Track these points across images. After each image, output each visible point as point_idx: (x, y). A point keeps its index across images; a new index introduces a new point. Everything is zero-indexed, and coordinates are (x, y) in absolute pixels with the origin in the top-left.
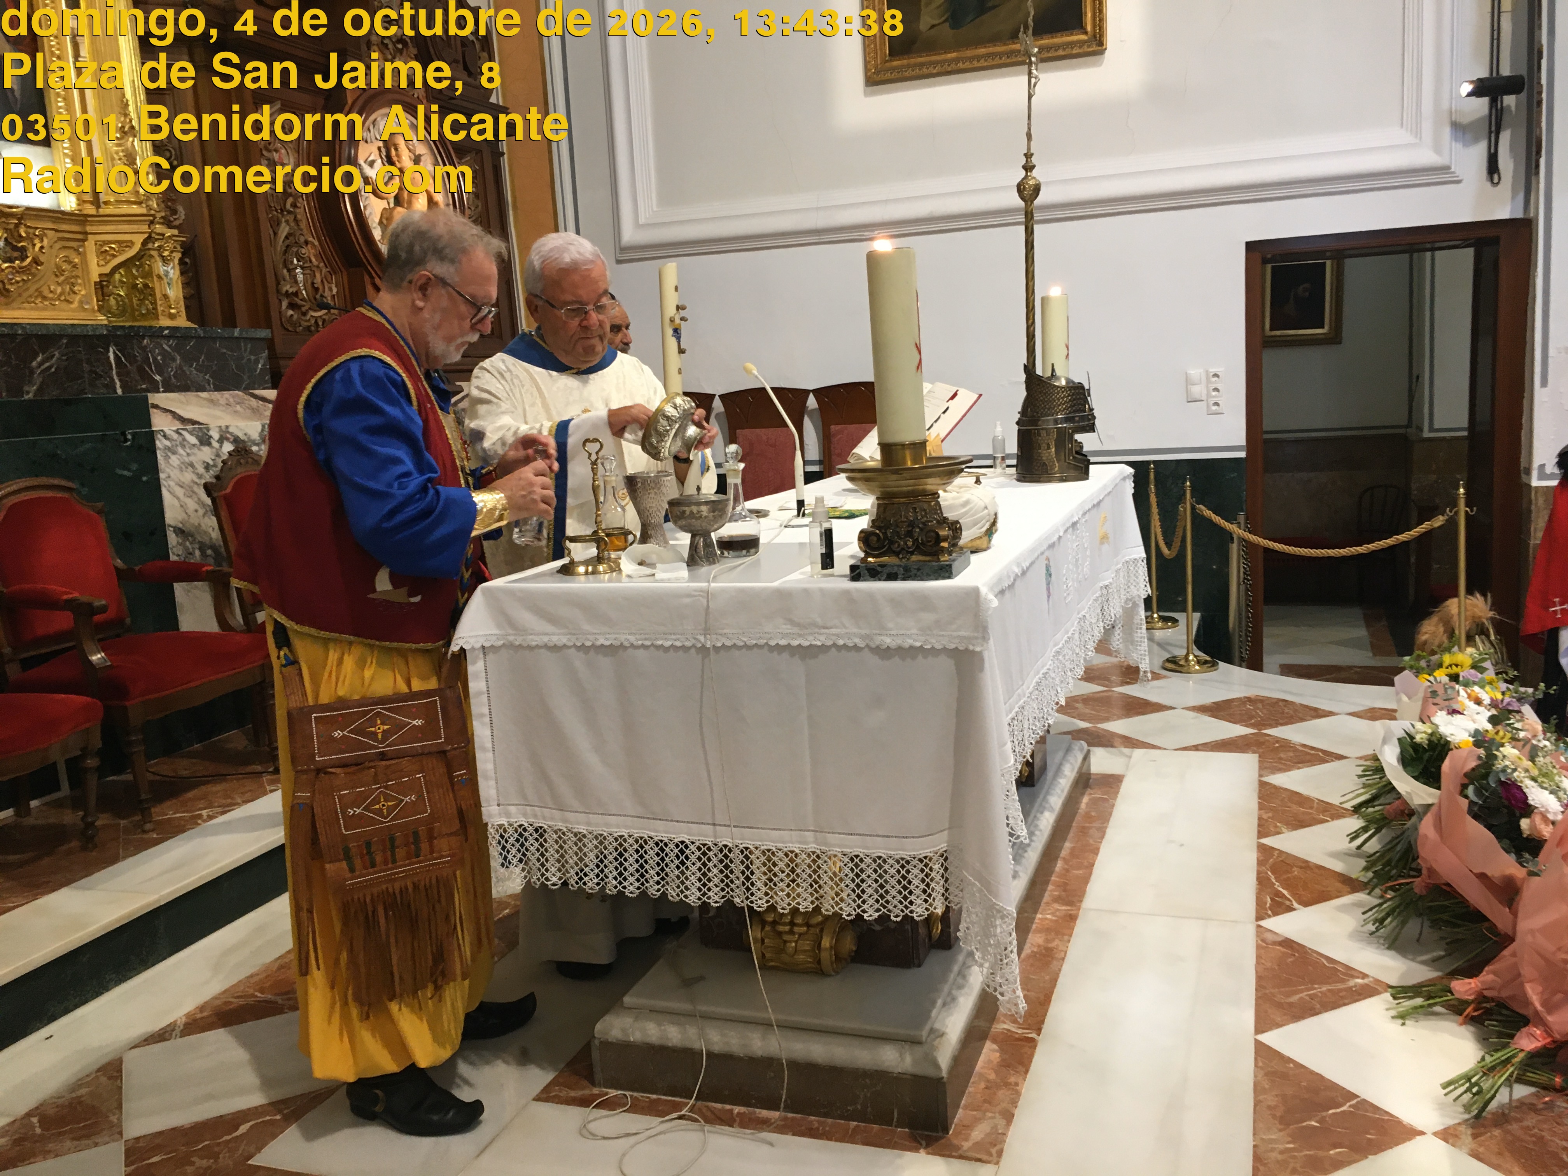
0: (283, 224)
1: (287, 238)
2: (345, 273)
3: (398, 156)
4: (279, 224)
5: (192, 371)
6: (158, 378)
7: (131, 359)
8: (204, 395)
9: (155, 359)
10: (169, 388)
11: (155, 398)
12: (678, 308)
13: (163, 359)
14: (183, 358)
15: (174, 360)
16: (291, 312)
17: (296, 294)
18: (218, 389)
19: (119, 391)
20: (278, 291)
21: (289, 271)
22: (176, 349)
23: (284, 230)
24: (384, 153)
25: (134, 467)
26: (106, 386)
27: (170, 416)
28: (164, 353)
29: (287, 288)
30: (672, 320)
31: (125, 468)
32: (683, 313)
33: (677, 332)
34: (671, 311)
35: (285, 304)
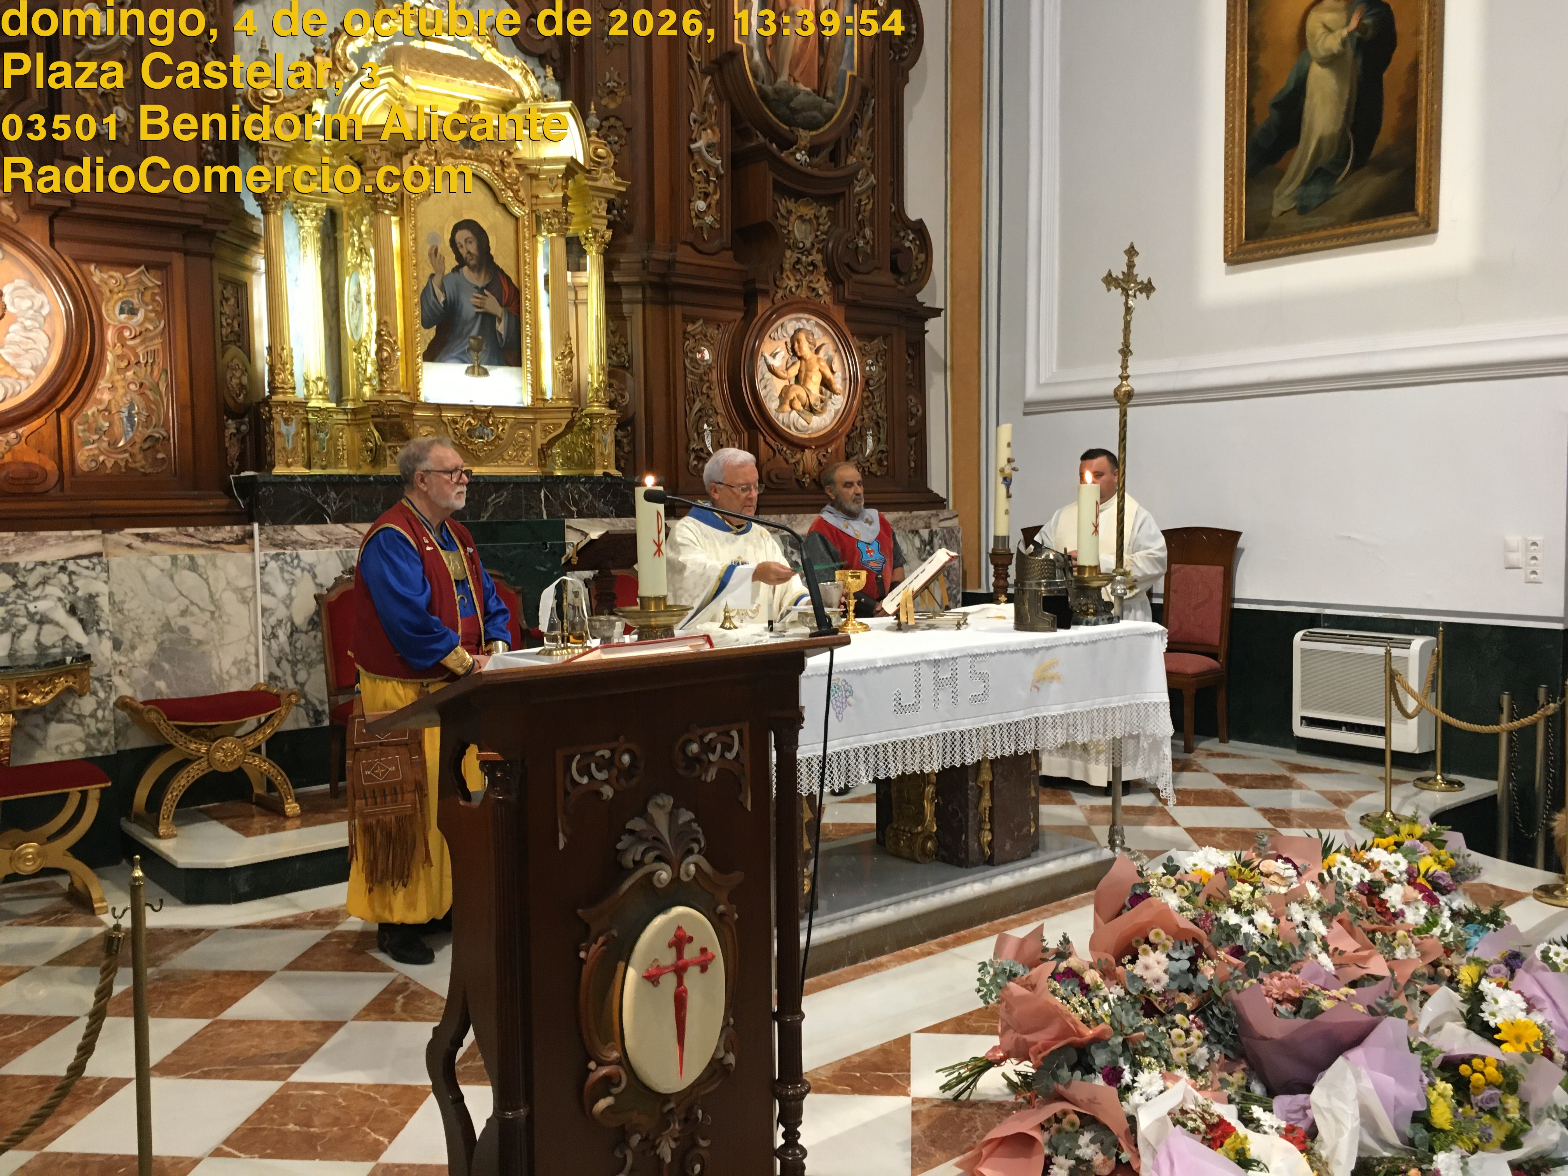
0: (697, 402)
1: (700, 410)
2: (746, 435)
3: (799, 347)
4: (694, 402)
5: (600, 505)
6: (574, 509)
7: (556, 496)
8: (607, 520)
9: (573, 497)
10: (581, 515)
11: (569, 522)
12: (1010, 461)
13: (580, 497)
14: (594, 496)
15: (587, 497)
16: (695, 463)
17: (701, 450)
18: (618, 516)
19: (545, 517)
20: (687, 448)
21: (698, 434)
22: (591, 490)
23: (697, 406)
24: (790, 346)
25: (549, 565)
26: (537, 514)
27: (579, 534)
28: (581, 494)
29: (694, 446)
30: (1002, 471)
31: (542, 565)
32: (1013, 465)
33: (1007, 481)
34: (1003, 463)
35: (692, 457)
